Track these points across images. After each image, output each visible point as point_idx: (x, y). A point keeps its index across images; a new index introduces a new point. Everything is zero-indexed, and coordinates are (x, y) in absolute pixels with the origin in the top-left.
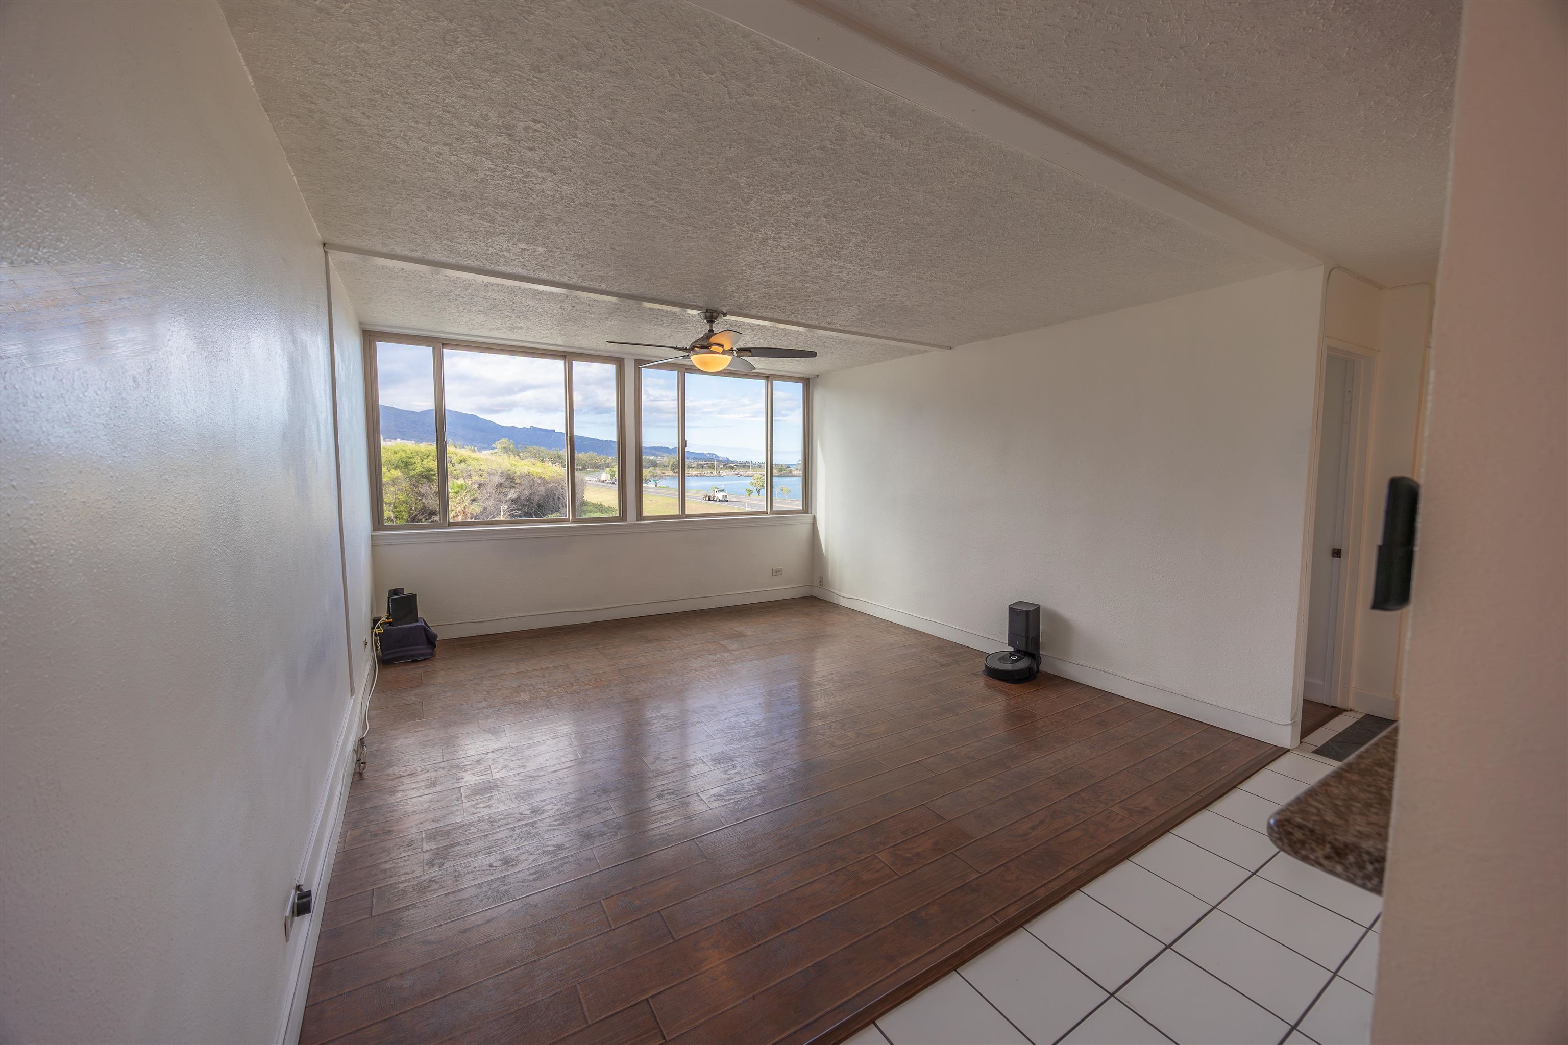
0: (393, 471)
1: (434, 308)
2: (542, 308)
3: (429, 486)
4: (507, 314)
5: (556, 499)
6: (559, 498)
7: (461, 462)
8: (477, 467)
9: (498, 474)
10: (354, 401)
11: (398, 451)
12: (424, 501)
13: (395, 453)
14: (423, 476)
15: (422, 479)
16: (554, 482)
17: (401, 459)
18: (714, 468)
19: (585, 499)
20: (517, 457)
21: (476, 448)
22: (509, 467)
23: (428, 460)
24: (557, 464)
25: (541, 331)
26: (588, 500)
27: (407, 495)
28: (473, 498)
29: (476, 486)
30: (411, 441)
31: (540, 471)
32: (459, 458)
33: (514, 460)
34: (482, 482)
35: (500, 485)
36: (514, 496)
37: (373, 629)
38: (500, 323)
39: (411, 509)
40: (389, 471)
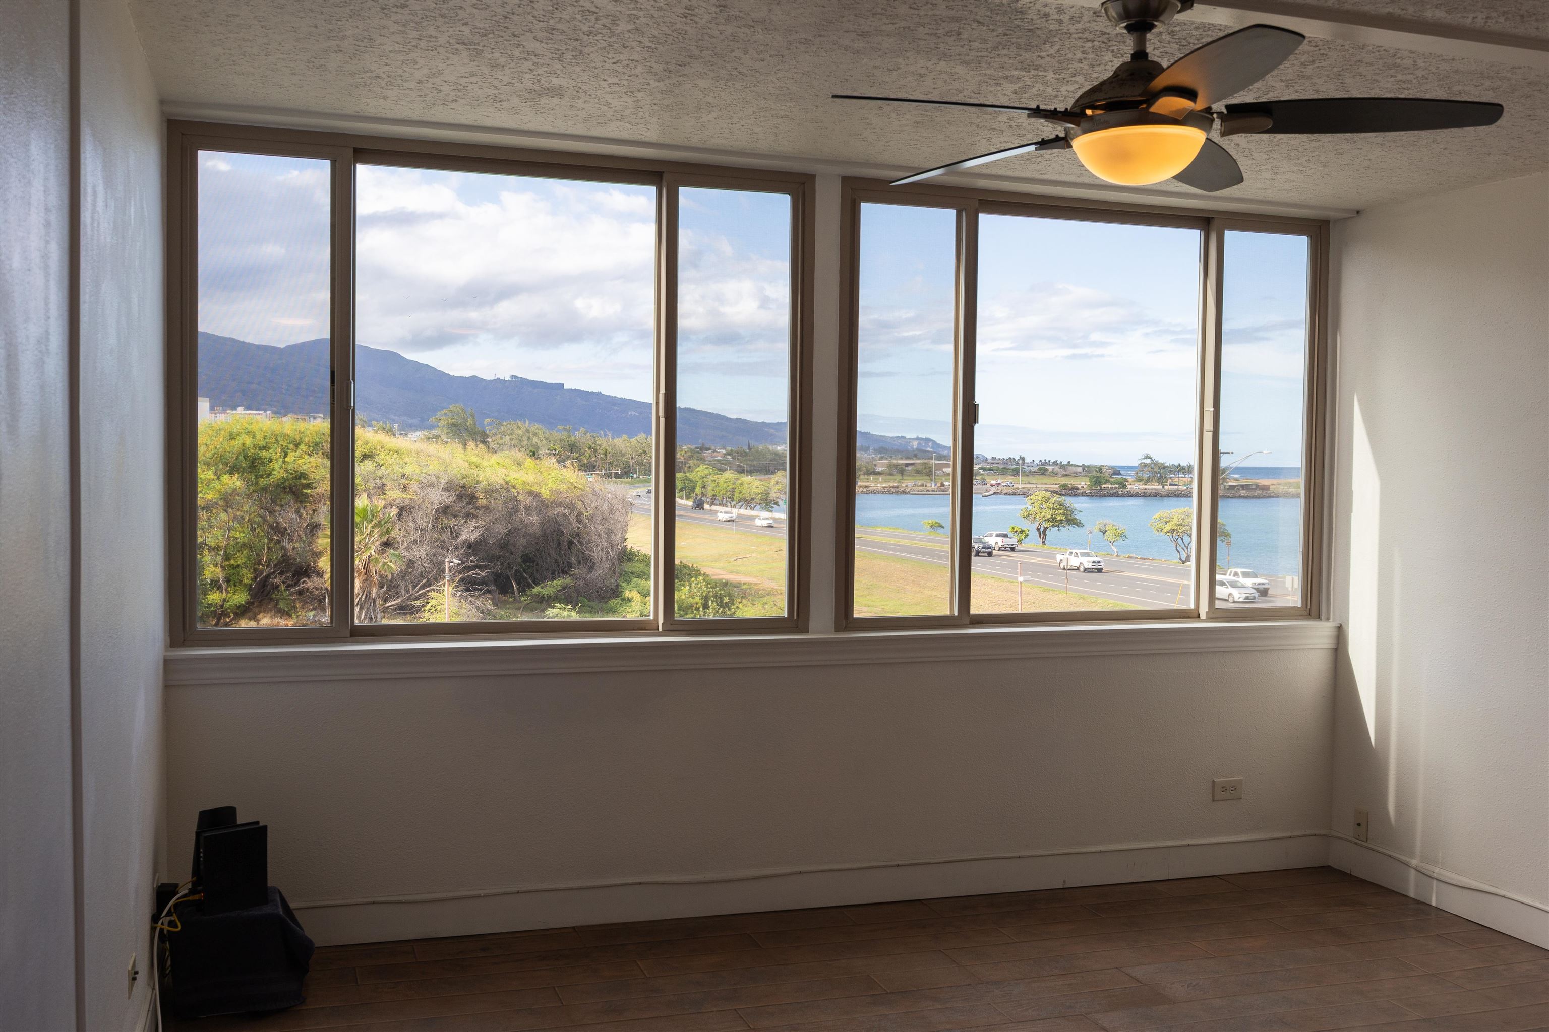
0: (226, 478)
1: (343, 38)
2: (632, 18)
3: (297, 512)
4: (532, 45)
5: (565, 545)
6: (571, 543)
8: (398, 470)
9: (442, 486)
10: (135, 301)
11: (239, 434)
12: (285, 543)
13: (232, 437)
14: (285, 488)
15: (282, 495)
16: (560, 505)
17: (243, 451)
18: (929, 474)
19: (629, 544)
20: (481, 446)
21: (396, 426)
22: (464, 468)
23: (297, 454)
24: (568, 463)
25: (608, 98)
26: (636, 549)
27: (253, 530)
28: (384, 539)
29: (394, 512)
30: (265, 410)
31: (530, 478)
33: (474, 452)
34: (407, 502)
35: (445, 510)
36: (474, 537)
37: (155, 918)
38: (506, 79)
39: (259, 563)
40: (218, 478)
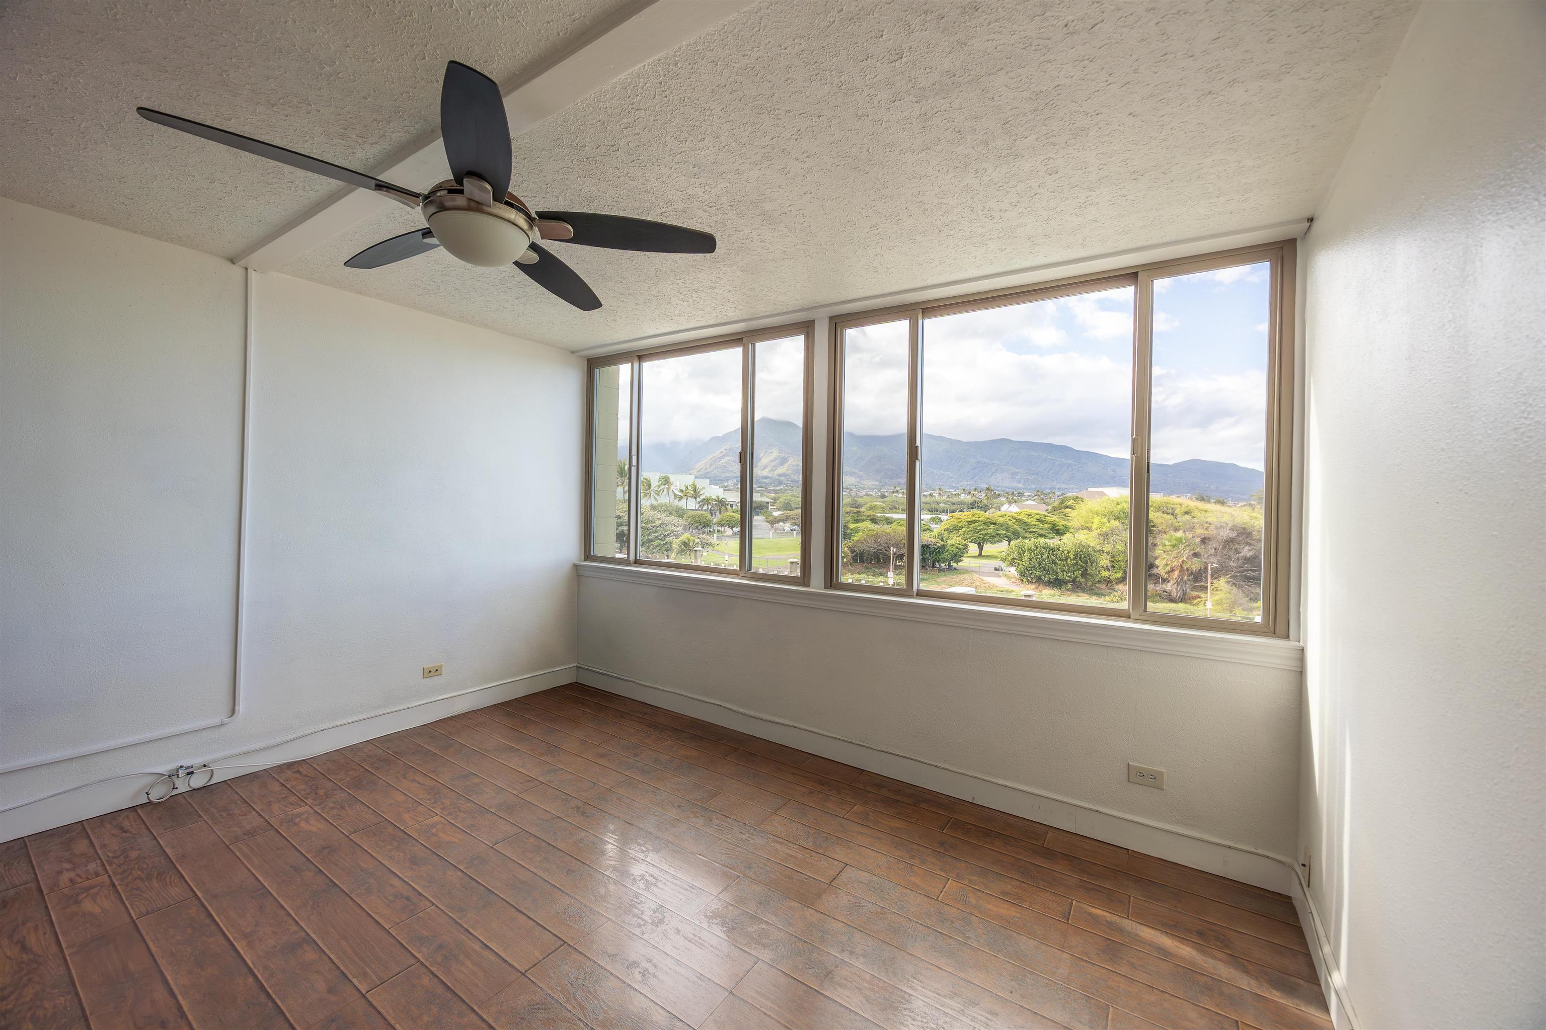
7: (1186, 513)
8: (1204, 520)
9: (1229, 528)
32: (1184, 509)
34: (1208, 535)
35: (1231, 540)
